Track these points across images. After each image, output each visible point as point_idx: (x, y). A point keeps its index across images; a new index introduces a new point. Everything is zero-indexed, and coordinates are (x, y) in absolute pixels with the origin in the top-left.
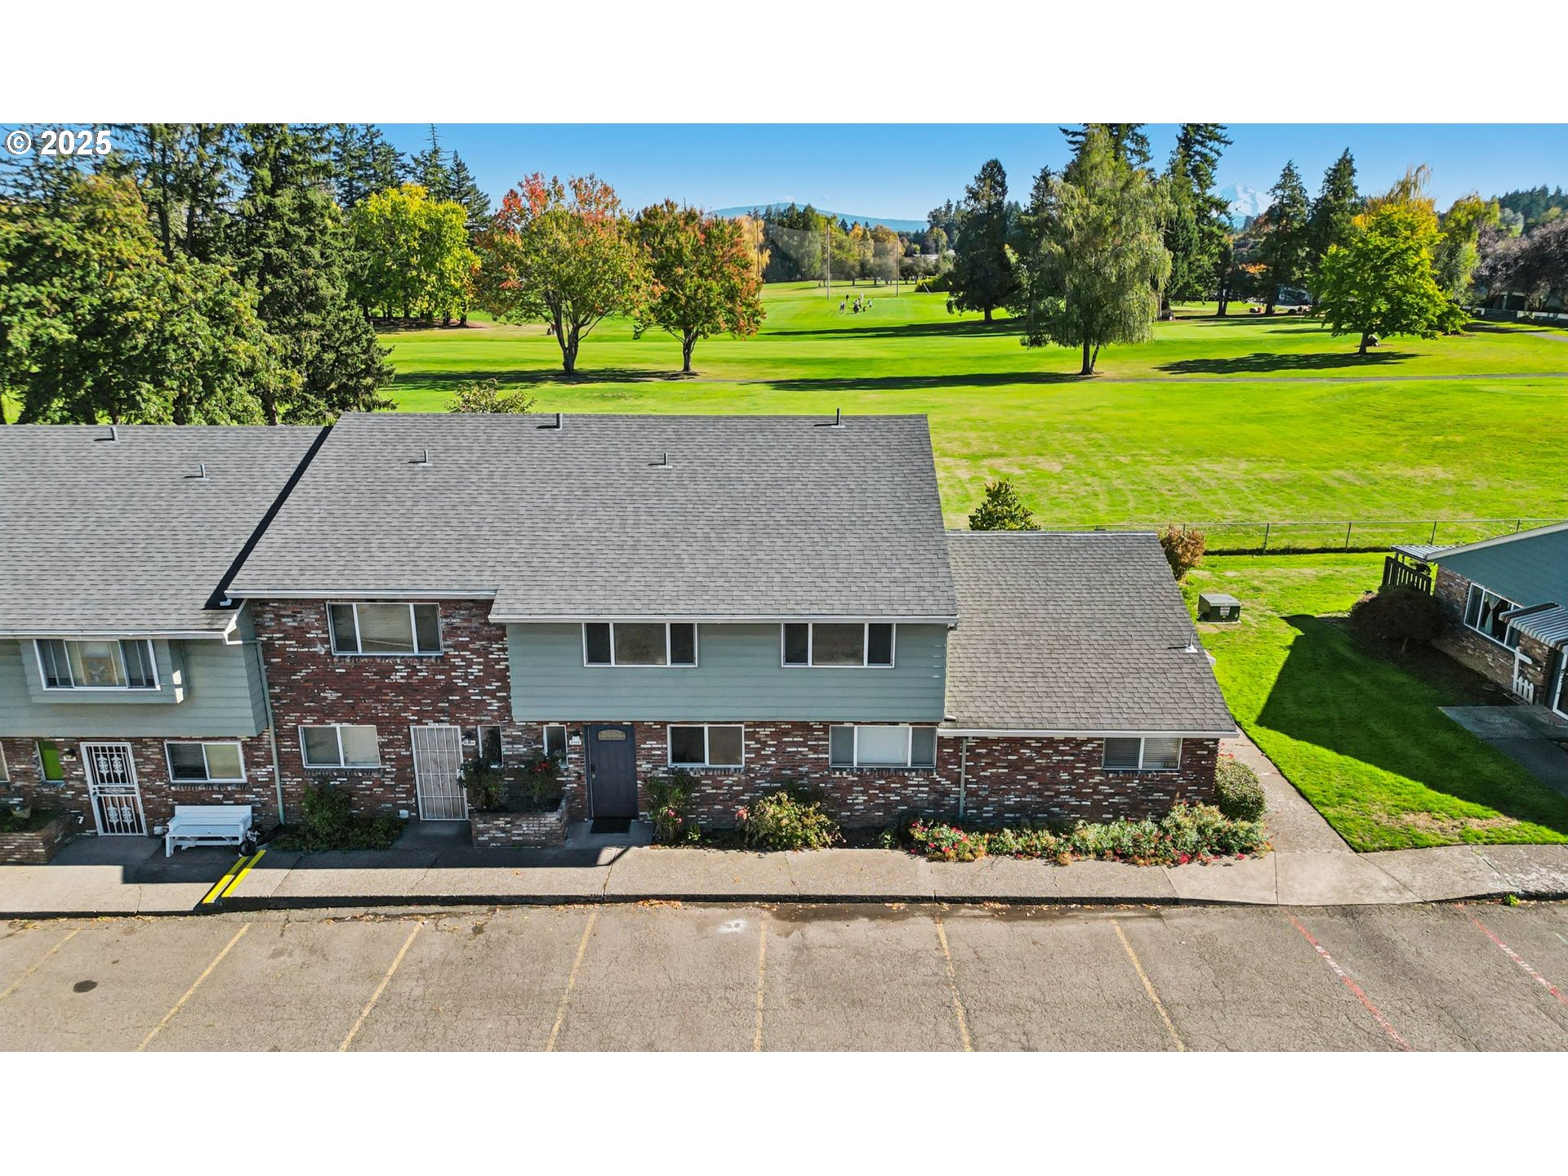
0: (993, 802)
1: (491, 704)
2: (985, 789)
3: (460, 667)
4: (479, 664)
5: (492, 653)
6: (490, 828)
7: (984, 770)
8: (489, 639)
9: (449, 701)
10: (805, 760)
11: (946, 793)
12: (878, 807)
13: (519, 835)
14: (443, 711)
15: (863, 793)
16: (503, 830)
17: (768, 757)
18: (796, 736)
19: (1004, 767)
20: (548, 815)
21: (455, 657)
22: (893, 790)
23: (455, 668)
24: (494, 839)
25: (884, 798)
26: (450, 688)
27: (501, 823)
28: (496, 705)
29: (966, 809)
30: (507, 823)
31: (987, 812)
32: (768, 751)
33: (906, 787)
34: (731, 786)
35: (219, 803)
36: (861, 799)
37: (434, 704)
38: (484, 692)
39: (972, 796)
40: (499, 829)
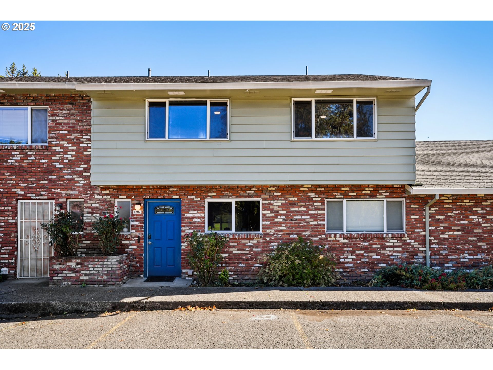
0: (452, 260)
1: (78, 182)
2: (444, 249)
3: (59, 153)
4: (72, 150)
5: (82, 142)
6: (64, 269)
7: (443, 233)
8: (81, 132)
9: (49, 180)
10: (307, 226)
11: (415, 253)
12: (364, 265)
13: (86, 275)
14: (43, 187)
15: (352, 252)
16: (74, 270)
17: (280, 224)
18: (301, 207)
19: (458, 231)
20: (111, 257)
21: (56, 145)
22: (375, 251)
23: (55, 154)
24: (66, 279)
25: (368, 257)
26: (50, 170)
27: (72, 264)
28: (82, 182)
29: (431, 265)
30: (78, 264)
31: (448, 268)
32: (280, 219)
33: (384, 248)
34: (251, 248)
36: (351, 258)
37: (37, 182)
38: (74, 173)
39: (435, 255)
40: (70, 269)
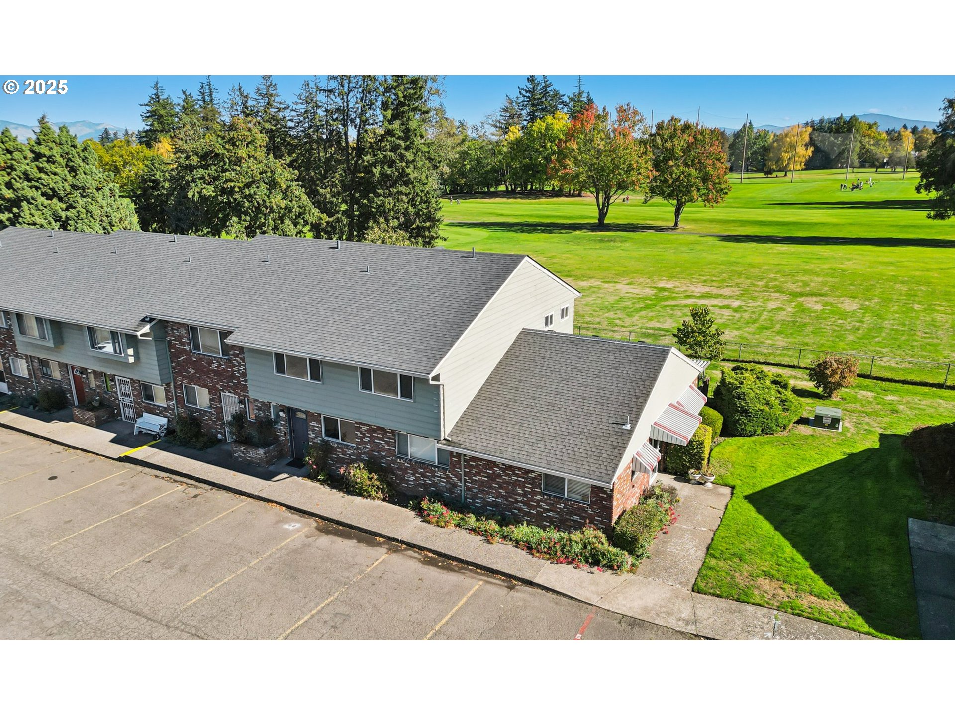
0: (481, 498)
2: (476, 488)
3: (236, 366)
6: (239, 451)
7: (475, 476)
9: (234, 383)
10: (384, 449)
11: (455, 486)
12: (421, 485)
13: (248, 457)
14: (231, 387)
15: (413, 475)
16: (243, 453)
17: (366, 443)
18: (379, 434)
19: (485, 477)
20: (260, 450)
21: (235, 360)
22: (427, 477)
23: (235, 366)
24: (240, 457)
25: (423, 480)
26: (233, 377)
27: (242, 448)
29: (466, 498)
30: (245, 449)
31: (478, 503)
32: (366, 439)
33: (434, 476)
34: (350, 455)
35: (157, 414)
36: (412, 478)
37: (227, 383)
39: (469, 491)
40: (241, 451)
